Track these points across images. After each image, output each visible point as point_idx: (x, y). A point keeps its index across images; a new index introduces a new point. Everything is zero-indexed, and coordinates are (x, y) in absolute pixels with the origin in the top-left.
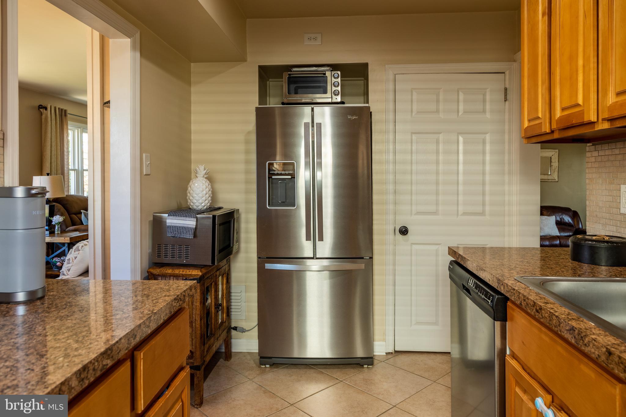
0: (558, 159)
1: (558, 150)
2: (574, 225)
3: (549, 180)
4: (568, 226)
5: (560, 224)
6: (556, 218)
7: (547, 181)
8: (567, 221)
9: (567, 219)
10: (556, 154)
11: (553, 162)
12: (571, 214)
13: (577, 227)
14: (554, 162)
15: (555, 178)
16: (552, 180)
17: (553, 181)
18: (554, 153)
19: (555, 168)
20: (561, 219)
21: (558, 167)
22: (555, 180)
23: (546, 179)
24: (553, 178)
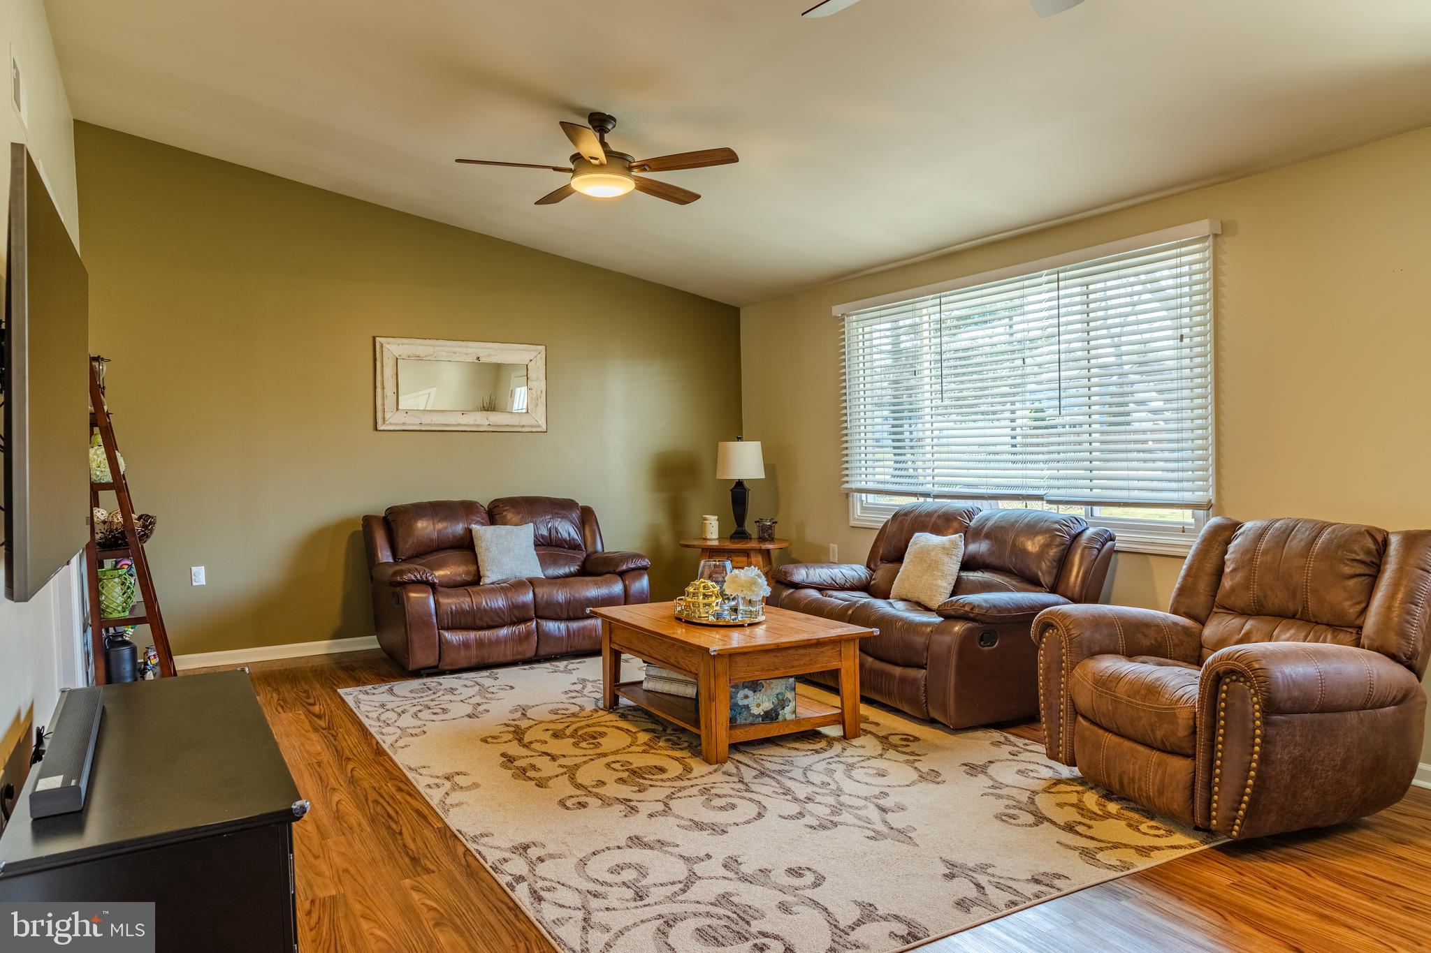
0: (544, 371)
1: (543, 348)
2: (583, 547)
3: (523, 426)
4: (569, 549)
5: (548, 547)
6: (536, 529)
7: (520, 430)
8: (565, 535)
9: (566, 529)
10: (539, 356)
11: (532, 380)
12: (575, 515)
13: (590, 549)
14: (535, 379)
15: (539, 422)
16: (531, 426)
17: (534, 430)
18: (534, 354)
19: (539, 394)
20: (550, 531)
21: (547, 392)
22: (539, 426)
23: (518, 424)
24: (534, 423)
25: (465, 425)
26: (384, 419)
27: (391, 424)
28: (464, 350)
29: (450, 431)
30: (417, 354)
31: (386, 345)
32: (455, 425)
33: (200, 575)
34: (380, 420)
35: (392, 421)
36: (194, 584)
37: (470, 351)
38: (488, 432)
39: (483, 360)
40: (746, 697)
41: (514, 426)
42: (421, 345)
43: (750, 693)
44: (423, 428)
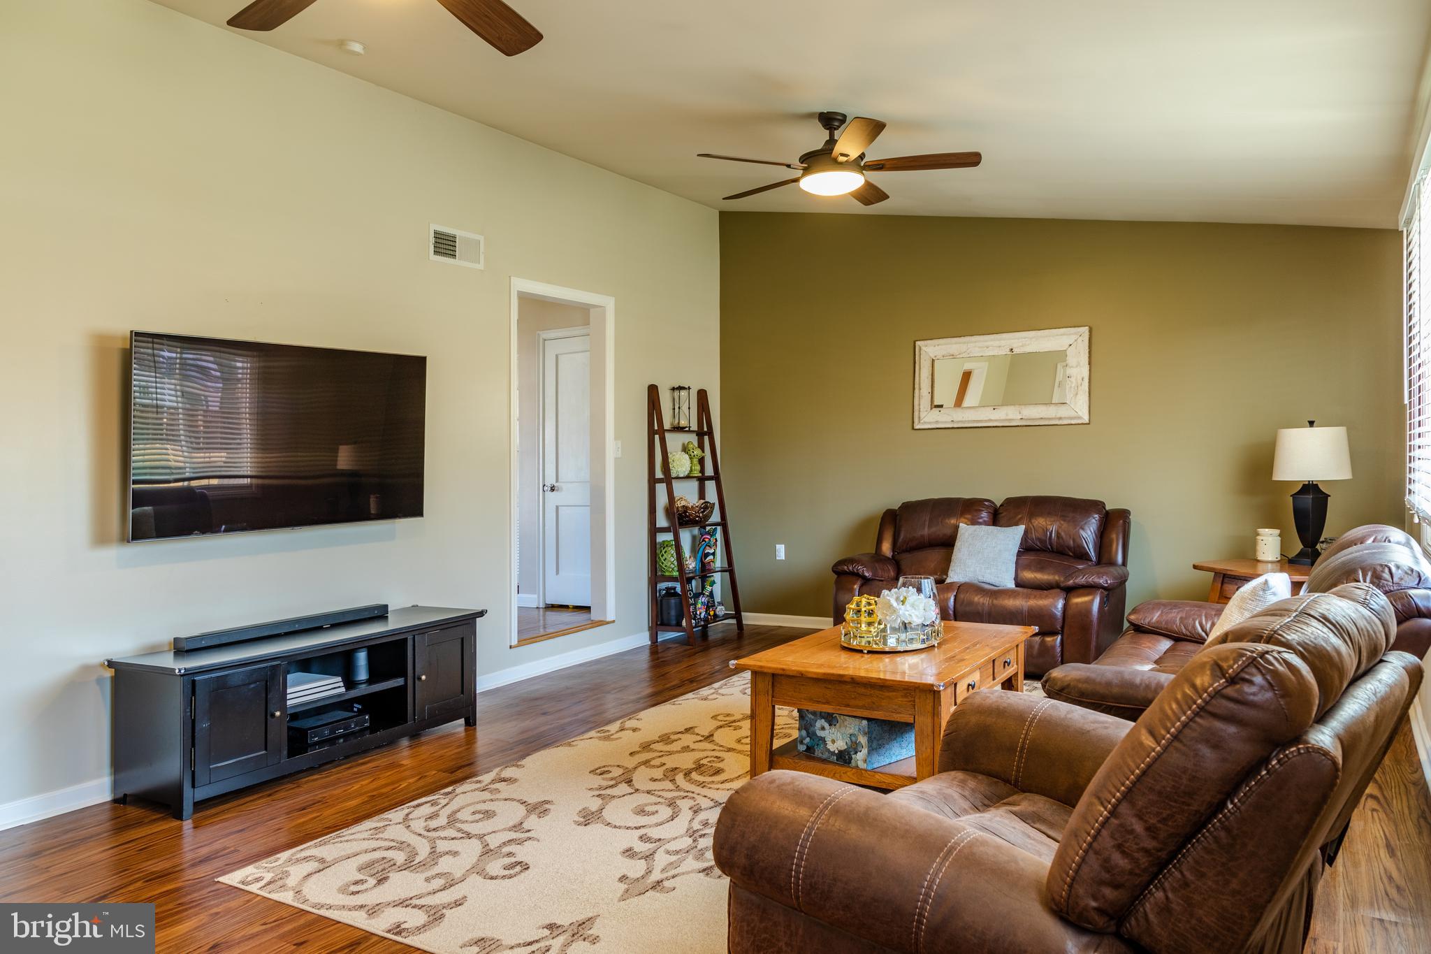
0: (1087, 355)
1: (1086, 329)
2: (1095, 556)
3: (1060, 418)
5: (1032, 552)
7: (1056, 423)
10: (1081, 339)
11: (1072, 367)
12: (1097, 519)
13: (1106, 560)
14: (1075, 365)
15: (1080, 413)
16: (1070, 418)
17: (1073, 422)
18: (1074, 337)
19: (1080, 381)
21: (1090, 379)
22: (1080, 418)
23: (1054, 416)
24: (1073, 414)
25: (996, 420)
26: (919, 417)
27: (925, 423)
28: (997, 343)
29: (981, 427)
30: (951, 353)
31: (923, 348)
32: (986, 421)
33: (781, 551)
34: (916, 420)
35: (926, 420)
36: (777, 558)
37: (1003, 343)
38: (1021, 426)
39: (1016, 351)
40: (823, 728)
41: (1050, 419)
42: (956, 343)
43: (826, 725)
44: (955, 426)
